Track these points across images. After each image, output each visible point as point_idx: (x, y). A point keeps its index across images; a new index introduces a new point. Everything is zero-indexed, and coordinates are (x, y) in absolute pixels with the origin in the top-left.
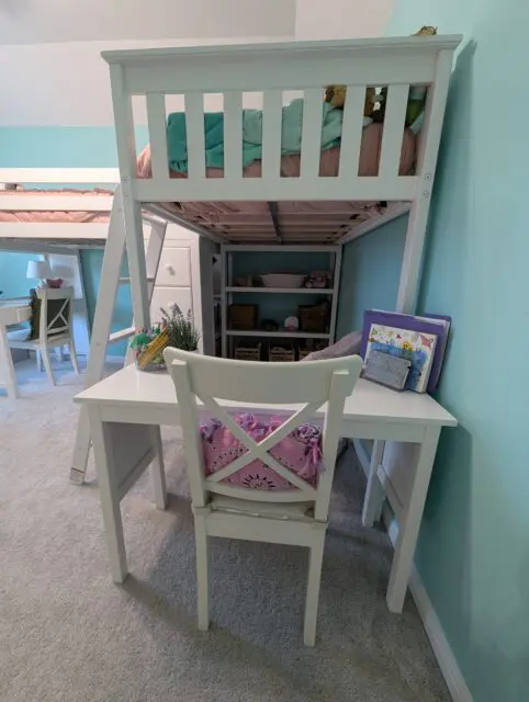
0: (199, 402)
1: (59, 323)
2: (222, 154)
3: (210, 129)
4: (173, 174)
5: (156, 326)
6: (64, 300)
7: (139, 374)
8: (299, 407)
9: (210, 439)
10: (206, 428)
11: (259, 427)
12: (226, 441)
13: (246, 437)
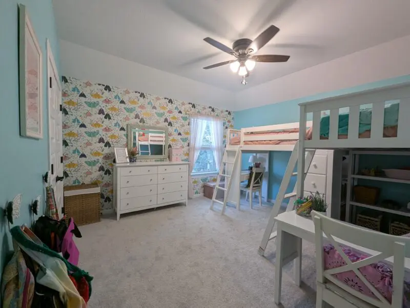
0: (324, 235)
1: (258, 183)
2: (347, 129)
3: (342, 120)
4: (321, 138)
5: (306, 197)
6: (260, 173)
7: (296, 215)
8: (375, 253)
9: (328, 252)
10: (326, 247)
11: (354, 255)
12: (336, 256)
13: (346, 258)
